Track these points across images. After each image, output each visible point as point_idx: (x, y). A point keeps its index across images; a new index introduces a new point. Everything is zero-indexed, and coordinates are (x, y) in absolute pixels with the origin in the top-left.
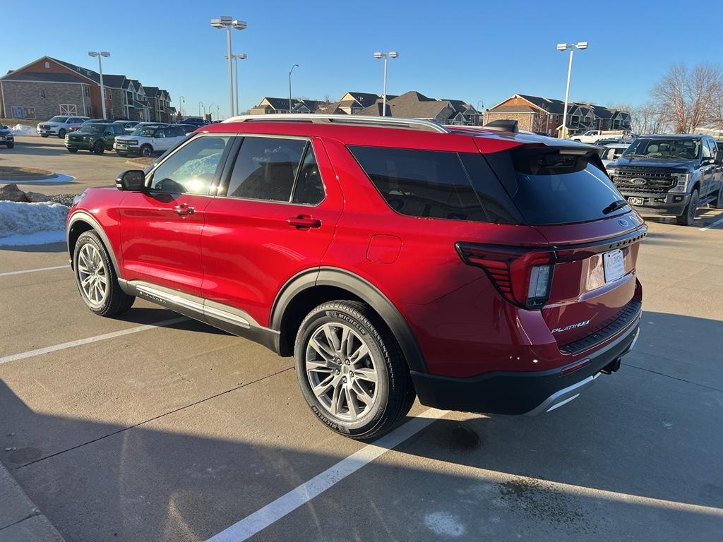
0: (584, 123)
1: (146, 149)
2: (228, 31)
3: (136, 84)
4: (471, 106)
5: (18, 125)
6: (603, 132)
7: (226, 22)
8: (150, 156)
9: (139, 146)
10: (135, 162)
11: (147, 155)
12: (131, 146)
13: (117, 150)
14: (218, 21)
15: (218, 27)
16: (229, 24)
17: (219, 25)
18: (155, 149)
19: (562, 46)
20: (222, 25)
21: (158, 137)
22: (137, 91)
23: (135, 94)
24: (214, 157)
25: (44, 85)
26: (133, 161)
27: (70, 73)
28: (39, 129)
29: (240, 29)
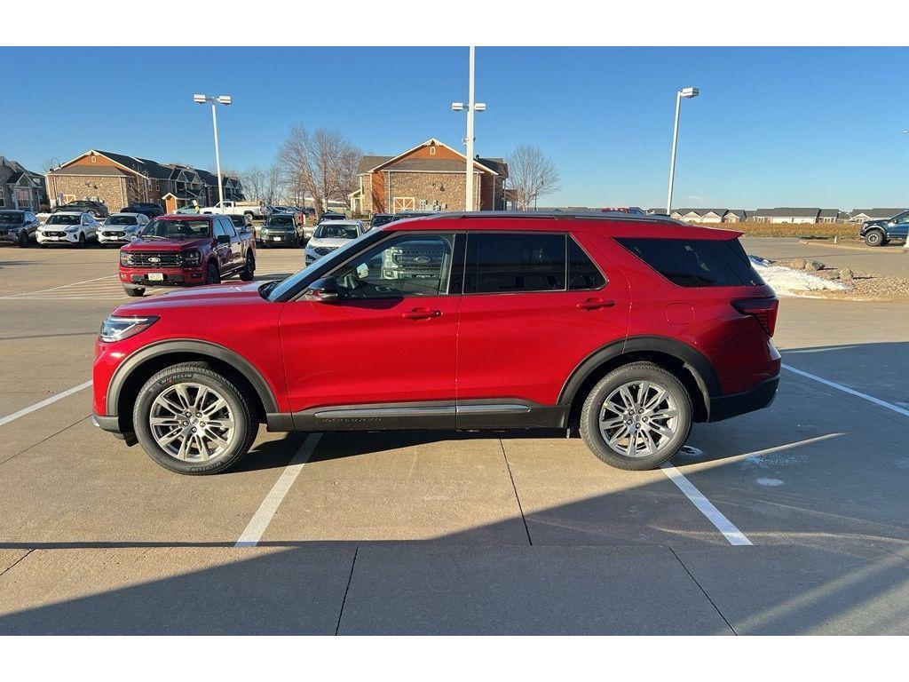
0: (191, 191)
4: (17, 163)
6: (237, 203)
19: (200, 97)
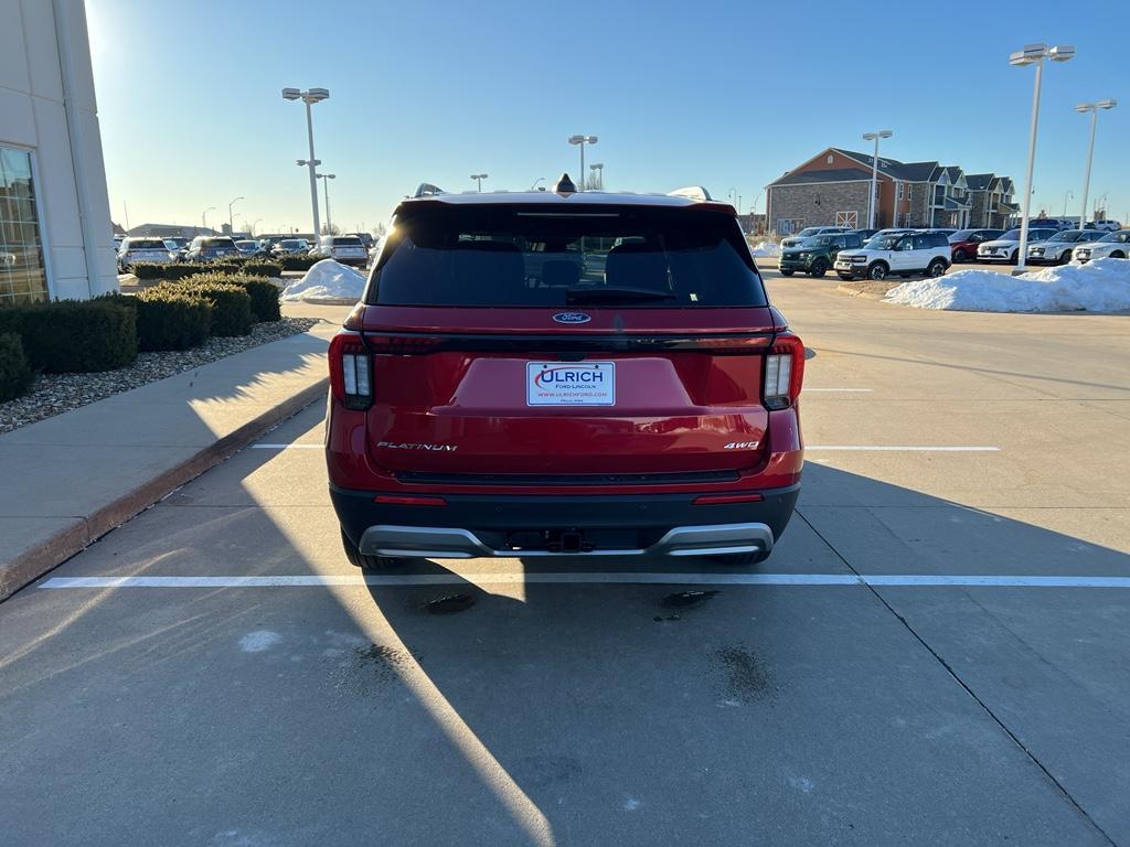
1: (878, 268)
2: (1038, 68)
3: (954, 173)
5: (762, 244)
7: (1035, 53)
8: (883, 279)
9: (867, 264)
10: (848, 286)
11: (878, 277)
12: (855, 264)
13: (839, 271)
14: (1022, 54)
15: (1023, 64)
16: (1040, 56)
17: (1023, 60)
18: (892, 267)
20: (1027, 60)
21: (900, 249)
22: (953, 182)
23: (950, 187)
24: (959, 275)
25: (821, 187)
26: (845, 286)
27: (858, 167)
28: (782, 247)
29: (1061, 59)
